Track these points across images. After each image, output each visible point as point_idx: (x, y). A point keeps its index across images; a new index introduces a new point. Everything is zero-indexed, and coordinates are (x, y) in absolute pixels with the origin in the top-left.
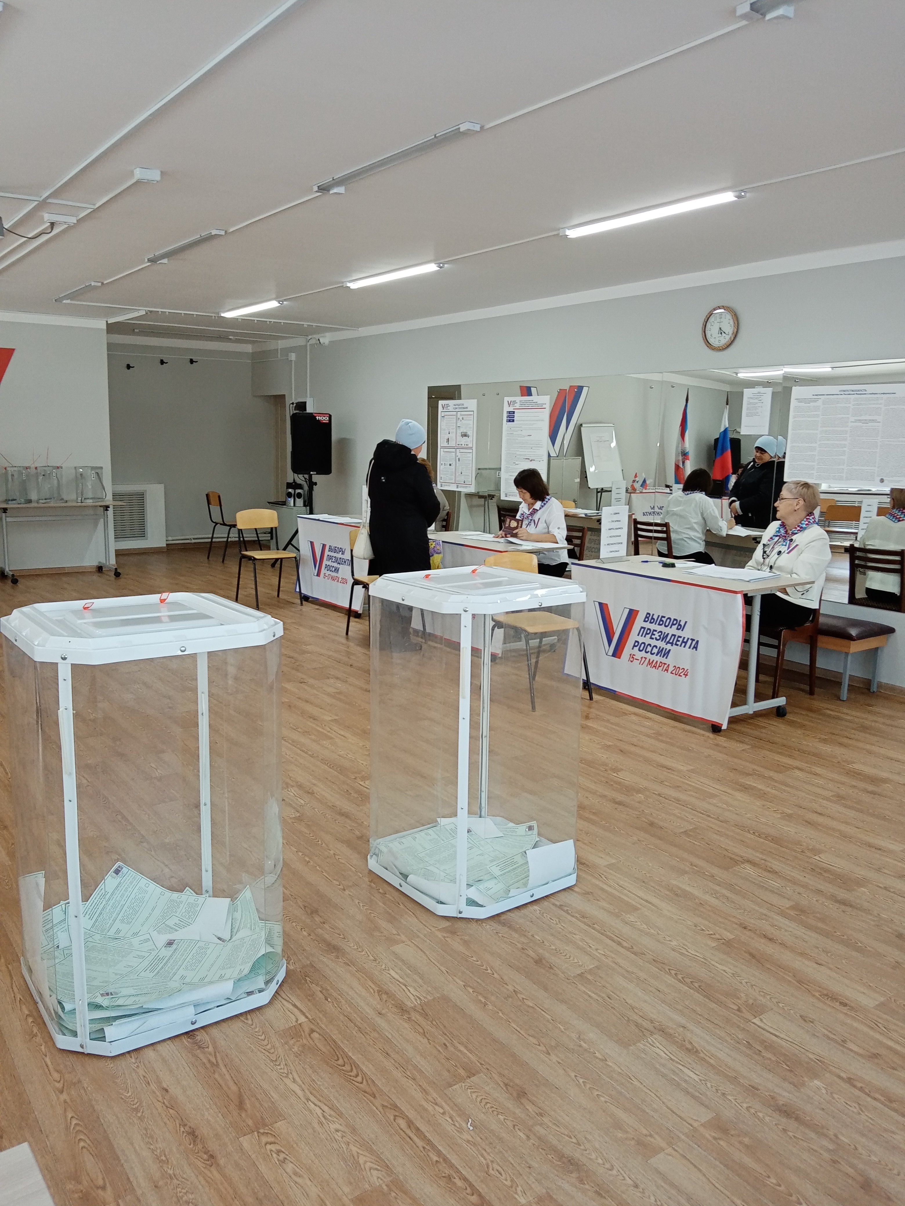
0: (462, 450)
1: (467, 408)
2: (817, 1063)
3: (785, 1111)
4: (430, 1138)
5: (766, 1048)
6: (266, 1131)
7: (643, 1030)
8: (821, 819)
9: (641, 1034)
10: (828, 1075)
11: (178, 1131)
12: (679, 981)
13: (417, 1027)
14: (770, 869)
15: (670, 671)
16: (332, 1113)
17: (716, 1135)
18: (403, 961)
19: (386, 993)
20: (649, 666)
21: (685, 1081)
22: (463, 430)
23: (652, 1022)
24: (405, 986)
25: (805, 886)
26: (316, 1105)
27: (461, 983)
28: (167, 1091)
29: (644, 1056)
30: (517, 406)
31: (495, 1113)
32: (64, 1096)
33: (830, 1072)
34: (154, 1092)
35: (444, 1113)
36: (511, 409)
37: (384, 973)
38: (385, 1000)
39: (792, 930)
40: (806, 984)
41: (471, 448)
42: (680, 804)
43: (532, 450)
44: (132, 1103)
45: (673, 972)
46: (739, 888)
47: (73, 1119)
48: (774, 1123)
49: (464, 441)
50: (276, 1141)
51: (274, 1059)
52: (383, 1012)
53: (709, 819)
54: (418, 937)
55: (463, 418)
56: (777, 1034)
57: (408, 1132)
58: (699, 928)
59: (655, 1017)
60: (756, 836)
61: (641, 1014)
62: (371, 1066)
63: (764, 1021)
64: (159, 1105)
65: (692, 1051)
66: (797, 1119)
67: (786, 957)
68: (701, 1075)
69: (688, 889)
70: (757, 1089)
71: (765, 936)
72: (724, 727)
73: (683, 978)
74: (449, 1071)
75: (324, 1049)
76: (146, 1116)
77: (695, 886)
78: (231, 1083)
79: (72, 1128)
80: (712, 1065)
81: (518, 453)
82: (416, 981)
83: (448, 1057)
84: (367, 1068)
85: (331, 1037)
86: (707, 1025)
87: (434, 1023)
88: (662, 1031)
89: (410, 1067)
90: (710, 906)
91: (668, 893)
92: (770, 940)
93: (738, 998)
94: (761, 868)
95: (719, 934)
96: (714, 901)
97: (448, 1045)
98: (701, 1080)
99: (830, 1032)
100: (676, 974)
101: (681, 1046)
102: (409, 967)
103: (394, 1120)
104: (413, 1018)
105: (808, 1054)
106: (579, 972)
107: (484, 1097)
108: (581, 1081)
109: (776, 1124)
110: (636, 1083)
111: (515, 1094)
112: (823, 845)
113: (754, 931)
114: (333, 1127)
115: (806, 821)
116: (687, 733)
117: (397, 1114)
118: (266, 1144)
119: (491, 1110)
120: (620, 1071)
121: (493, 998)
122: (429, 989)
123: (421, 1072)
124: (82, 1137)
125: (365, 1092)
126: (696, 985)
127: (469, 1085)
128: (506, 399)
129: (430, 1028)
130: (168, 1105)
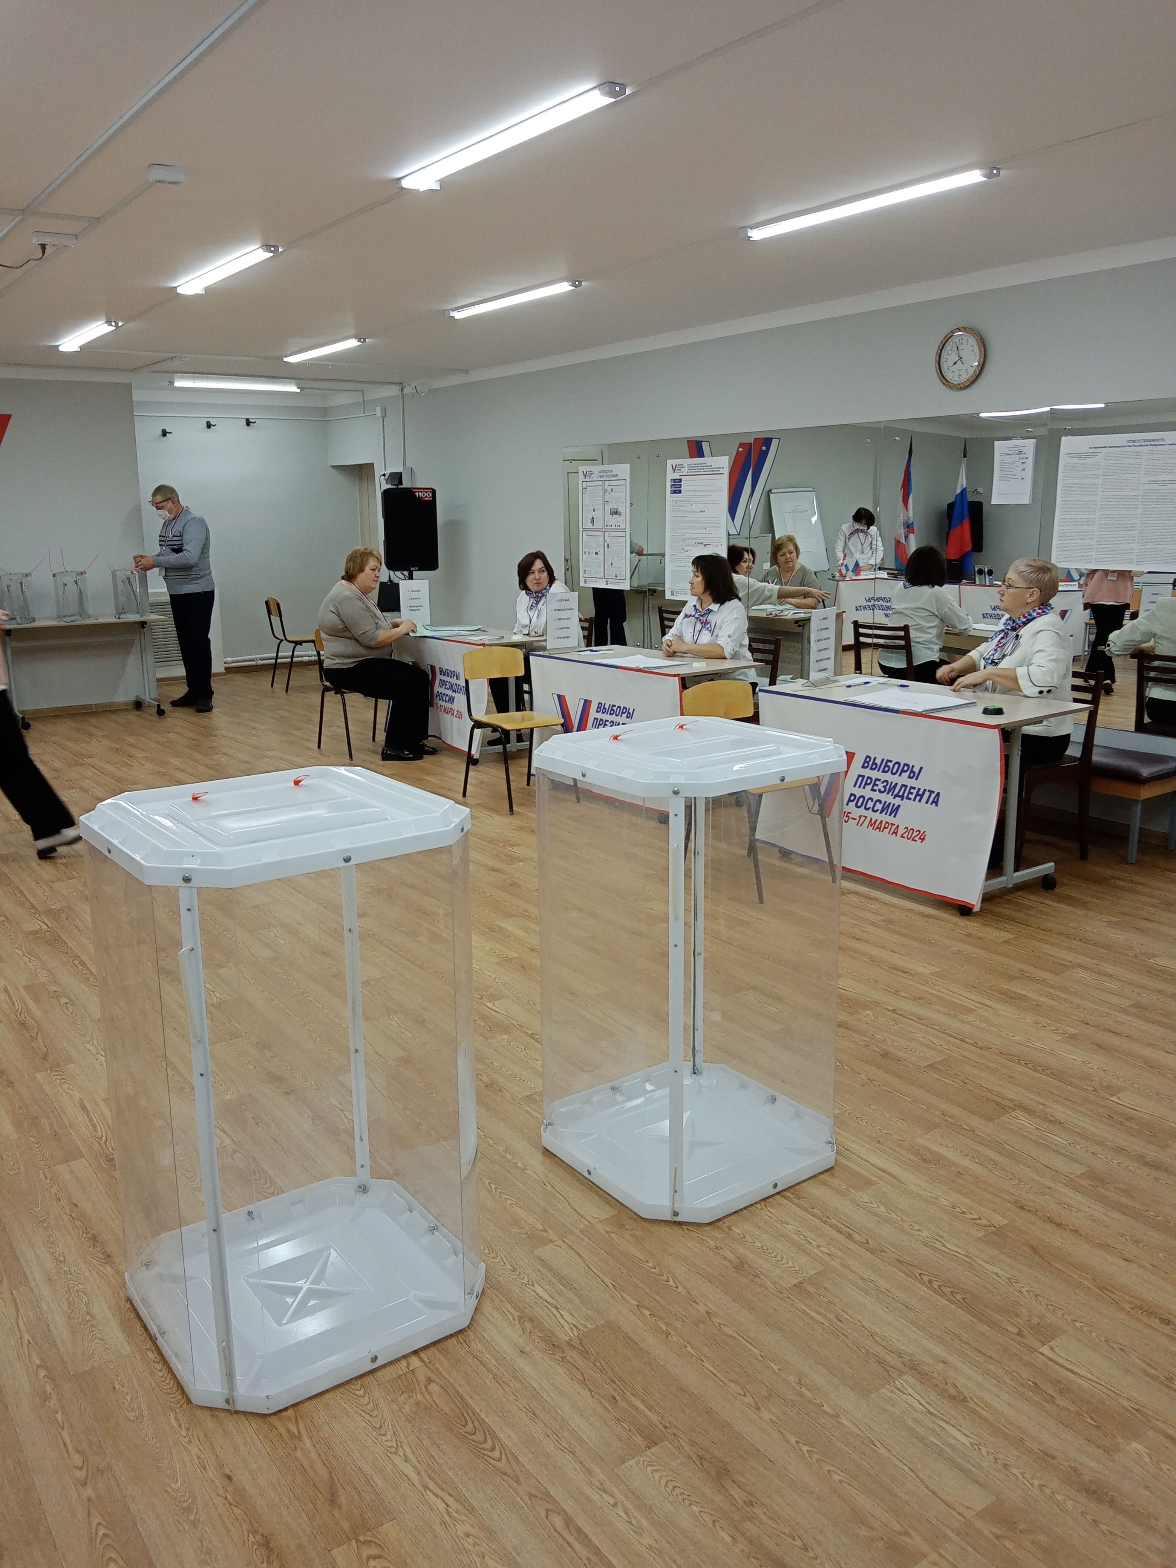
0: (612, 534)
1: (617, 475)
2: (1134, 1414)
3: (1095, 1492)
4: (597, 1543)
5: (1061, 1392)
6: (369, 1539)
7: (888, 1368)
8: (1116, 1041)
9: (885, 1374)
10: (1150, 1433)
11: (246, 1541)
12: (934, 1290)
13: (574, 1371)
14: (1051, 1119)
15: (899, 834)
16: (460, 1507)
17: (998, 1532)
18: (551, 1269)
19: (531, 1320)
20: (871, 828)
21: (951, 1446)
22: (612, 505)
23: (900, 1355)
24: (557, 1308)
25: (1101, 1143)
26: (437, 1496)
27: (634, 1302)
28: (229, 1478)
29: (890, 1408)
30: (685, 471)
31: (687, 1502)
32: (88, 1492)
33: (1155, 1429)
34: (212, 1481)
35: (615, 1505)
36: (676, 476)
37: (526, 1289)
38: (528, 1331)
39: (1087, 1210)
40: (1110, 1291)
41: (624, 530)
42: (922, 1024)
43: (705, 531)
44: (182, 1499)
45: (926, 1278)
46: (1011, 1148)
47: (100, 1527)
48: (1079, 1510)
49: (614, 520)
50: (384, 1555)
51: (378, 1426)
52: (527, 1349)
53: (963, 1044)
54: (572, 1233)
55: (612, 490)
56: (1075, 1369)
57: (566, 1534)
58: (958, 1210)
59: (903, 1348)
60: (1030, 1068)
61: (884, 1343)
62: (512, 1434)
63: (1056, 1349)
64: (218, 1501)
65: (959, 1399)
66: (1112, 1503)
67: (1081, 1251)
68: (972, 1436)
69: (942, 1151)
70: (1054, 1458)
71: (1050, 1220)
72: (976, 909)
73: (939, 1286)
74: (620, 1439)
75: (447, 1410)
76: (201, 1519)
77: (950, 1145)
78: (319, 1465)
79: (98, 1540)
80: (986, 1420)
81: (687, 535)
82: (570, 1301)
83: (618, 1417)
84: (507, 1436)
85: (456, 1390)
86: (977, 1358)
87: (598, 1364)
88: (914, 1368)
89: (566, 1434)
90: (971, 1175)
91: (912, 1157)
92: (1058, 1225)
93: (1017, 1315)
94: (1039, 1117)
95: (986, 1219)
96: (979, 1170)
97: (618, 1398)
98: (972, 1444)
99: (1149, 1365)
100: (930, 1281)
101: (943, 1393)
102: (562, 1279)
103: (547, 1516)
104: (569, 1358)
105: (1120, 1400)
106: (796, 1281)
107: (670, 1478)
108: (805, 1449)
109: (1082, 1513)
110: (882, 1451)
111: (714, 1474)
112: (1122, 1079)
113: (1035, 1213)
114: (461, 1529)
115: (1098, 1045)
116: (927, 919)
117: (550, 1507)
118: (368, 1558)
119: (680, 1498)
120: (859, 1432)
121: (678, 1324)
122: (590, 1312)
123: (581, 1441)
124: (113, 1556)
125: (505, 1474)
126: (959, 1297)
127: (648, 1459)
128: (670, 462)
129: (590, 1372)
130: (232, 1501)
